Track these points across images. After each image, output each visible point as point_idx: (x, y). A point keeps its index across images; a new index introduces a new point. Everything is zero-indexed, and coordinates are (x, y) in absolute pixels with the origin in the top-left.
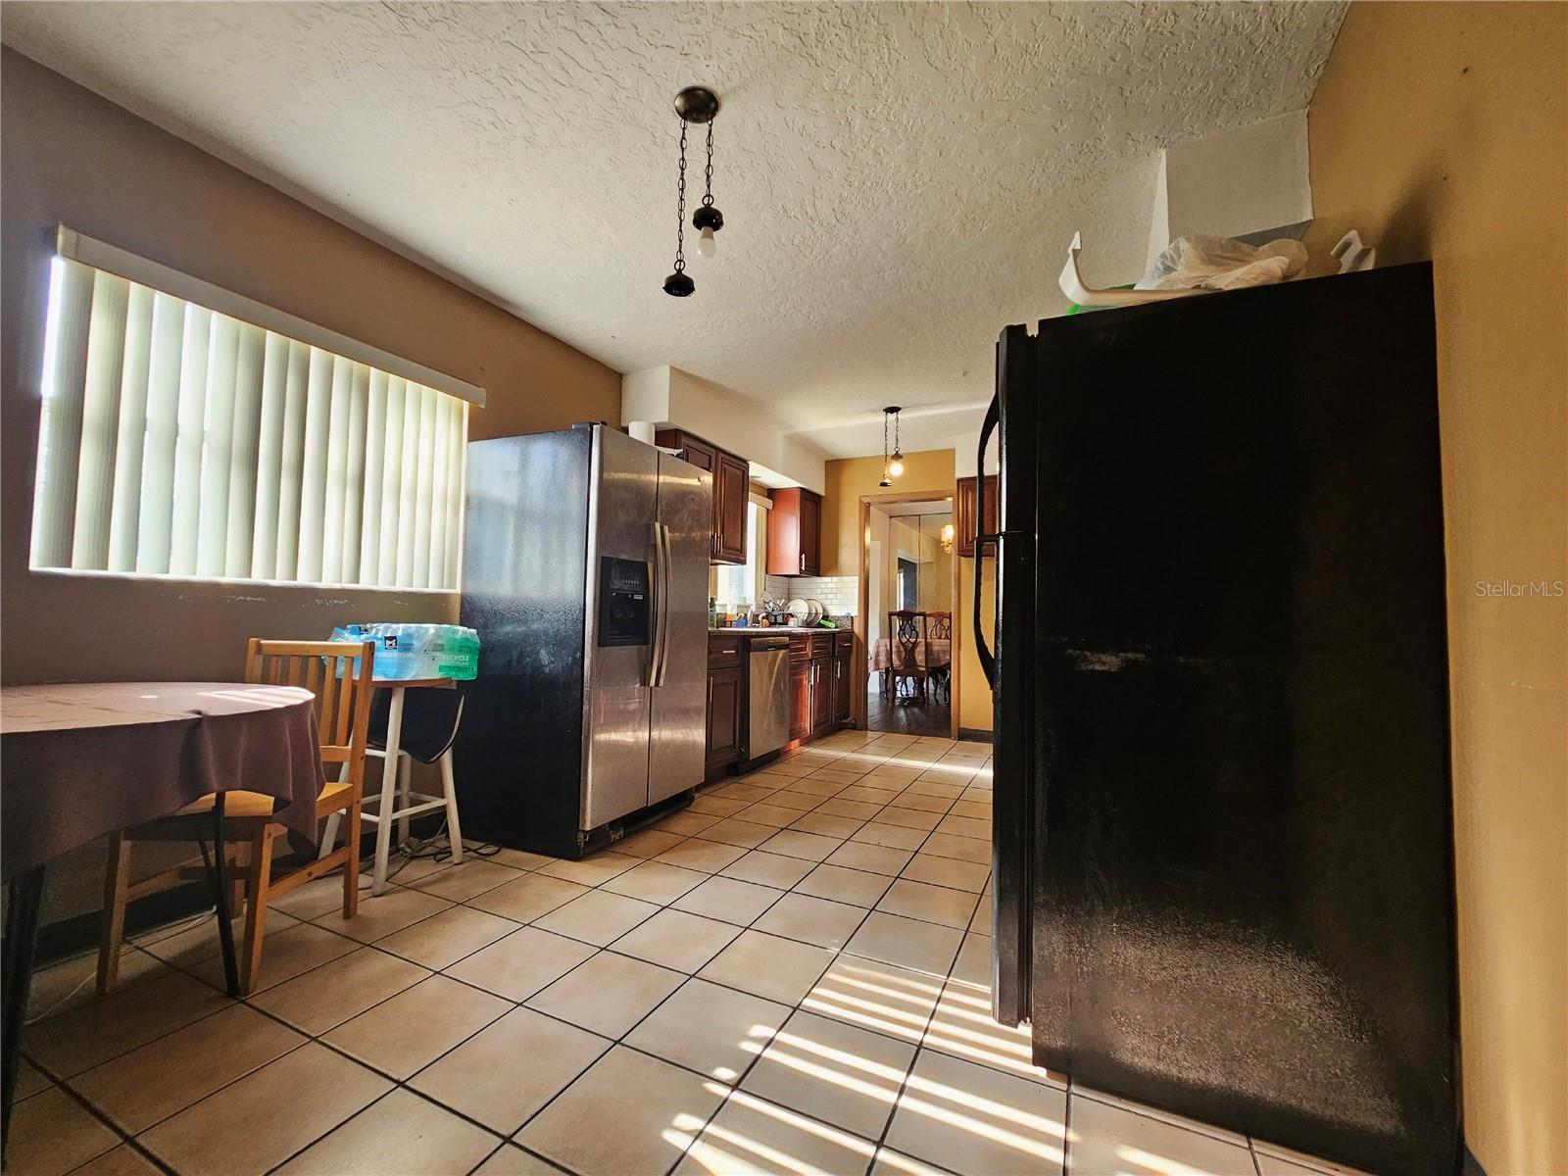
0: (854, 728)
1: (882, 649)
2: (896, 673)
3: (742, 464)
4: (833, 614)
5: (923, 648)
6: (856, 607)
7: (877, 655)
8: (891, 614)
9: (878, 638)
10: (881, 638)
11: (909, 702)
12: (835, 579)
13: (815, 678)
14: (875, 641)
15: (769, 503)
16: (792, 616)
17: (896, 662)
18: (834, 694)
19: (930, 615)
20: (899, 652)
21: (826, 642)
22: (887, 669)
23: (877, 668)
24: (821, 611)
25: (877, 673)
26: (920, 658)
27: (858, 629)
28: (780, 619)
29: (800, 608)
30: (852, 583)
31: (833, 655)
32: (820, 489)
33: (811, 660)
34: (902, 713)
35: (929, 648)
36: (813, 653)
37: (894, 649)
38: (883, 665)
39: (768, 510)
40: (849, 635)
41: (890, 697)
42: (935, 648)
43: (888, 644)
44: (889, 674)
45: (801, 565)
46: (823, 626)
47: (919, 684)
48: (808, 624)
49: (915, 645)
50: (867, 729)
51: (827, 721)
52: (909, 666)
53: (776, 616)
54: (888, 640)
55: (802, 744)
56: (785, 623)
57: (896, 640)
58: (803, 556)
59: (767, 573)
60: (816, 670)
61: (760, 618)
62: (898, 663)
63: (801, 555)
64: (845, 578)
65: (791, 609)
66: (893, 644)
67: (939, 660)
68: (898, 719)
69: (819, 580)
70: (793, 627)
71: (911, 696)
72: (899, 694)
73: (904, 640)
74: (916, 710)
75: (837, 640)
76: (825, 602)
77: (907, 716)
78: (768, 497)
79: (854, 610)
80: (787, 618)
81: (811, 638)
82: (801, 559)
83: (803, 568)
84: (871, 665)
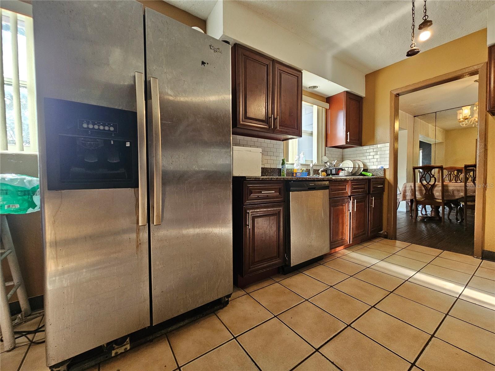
0: (386, 237)
1: (408, 188)
2: (418, 203)
3: (297, 73)
4: (371, 168)
5: (440, 188)
6: (388, 163)
7: (405, 192)
8: (414, 169)
9: (405, 182)
10: (407, 182)
11: (426, 219)
12: (371, 147)
13: (353, 208)
14: (403, 183)
15: (327, 106)
16: (343, 170)
17: (418, 196)
18: (370, 217)
19: (445, 169)
20: (421, 191)
21: (364, 184)
22: (412, 201)
23: (404, 198)
24: (362, 166)
25: (405, 202)
26: (437, 194)
27: (389, 176)
28: (334, 172)
29: (348, 165)
30: (385, 148)
31: (369, 193)
32: (361, 93)
33: (350, 197)
34: (423, 227)
35: (445, 188)
36: (352, 193)
37: (417, 189)
38: (409, 197)
39: (326, 110)
40: (382, 180)
41: (414, 216)
42: (451, 188)
43: (413, 186)
44: (413, 203)
45: (347, 139)
46: (364, 175)
47: (436, 209)
48: (353, 174)
49: (434, 186)
50: (396, 239)
51: (364, 234)
52: (429, 198)
53: (331, 170)
54: (413, 183)
55: (345, 248)
56: (337, 174)
57: (418, 183)
58: (348, 133)
59: (326, 146)
60: (353, 203)
61: (320, 171)
62: (420, 196)
63: (347, 132)
64: (379, 146)
65: (341, 166)
66: (417, 186)
67: (454, 195)
68: (421, 232)
69: (361, 148)
70: (342, 175)
71: (429, 215)
72: (420, 214)
73: (424, 182)
74: (434, 226)
75: (372, 183)
76: (366, 161)
77: (427, 230)
78: (327, 102)
79: (386, 164)
80: (339, 170)
81: (350, 182)
82: (347, 135)
83: (348, 140)
84: (400, 197)
